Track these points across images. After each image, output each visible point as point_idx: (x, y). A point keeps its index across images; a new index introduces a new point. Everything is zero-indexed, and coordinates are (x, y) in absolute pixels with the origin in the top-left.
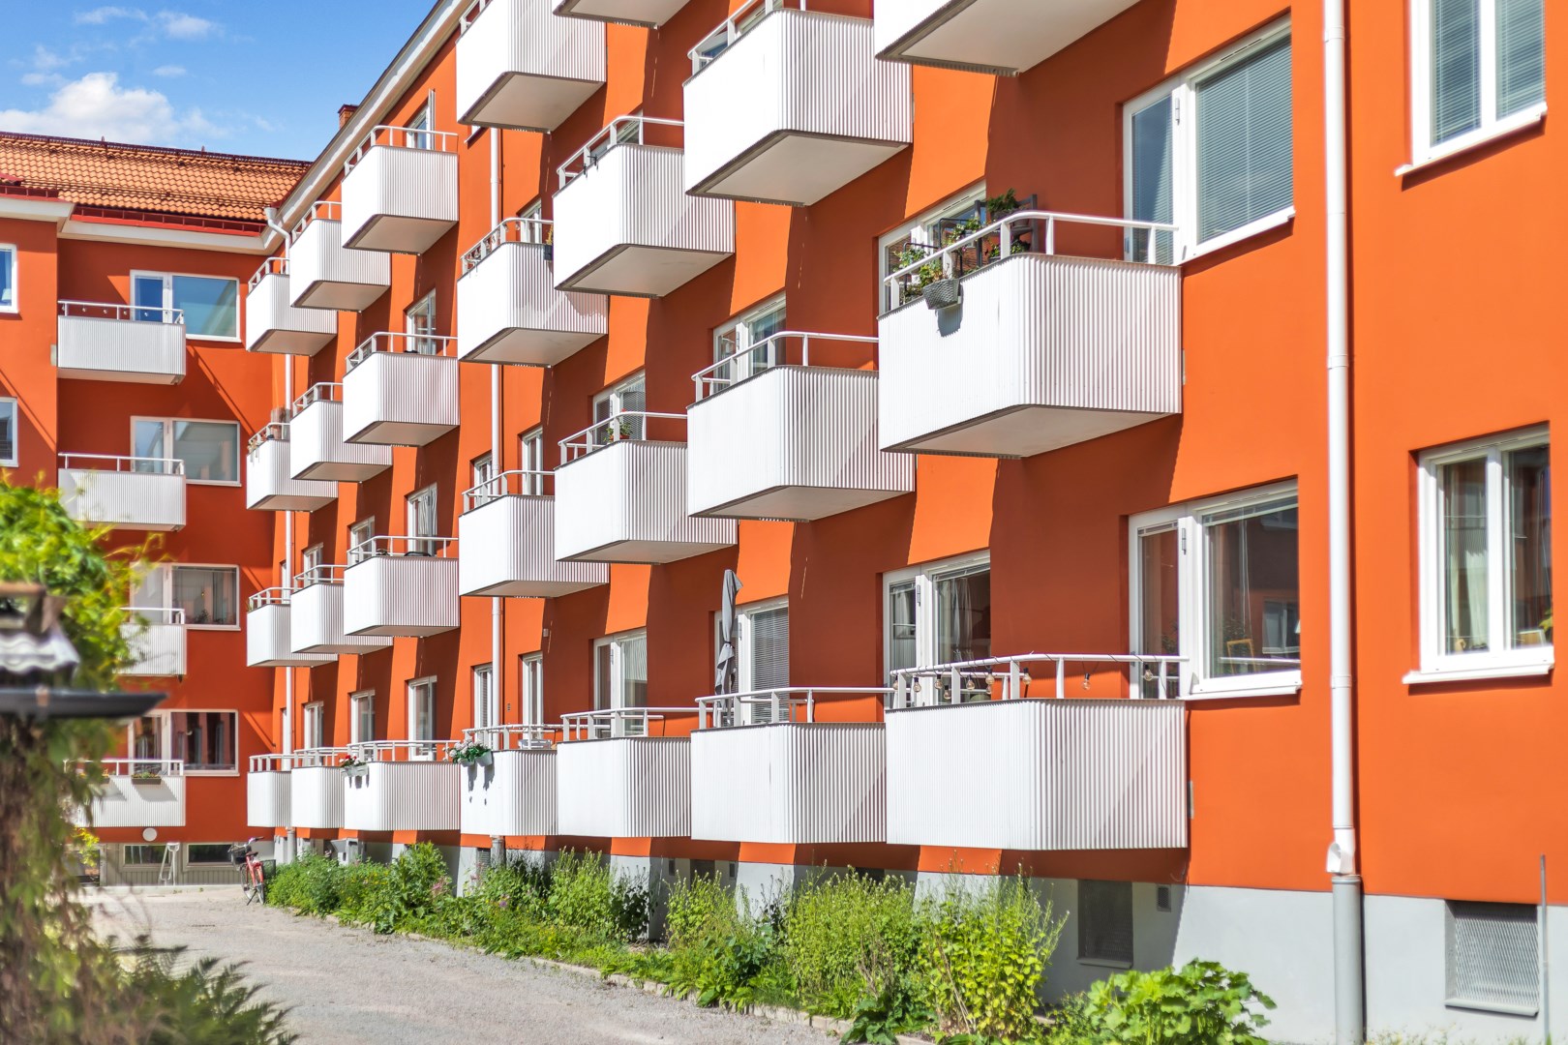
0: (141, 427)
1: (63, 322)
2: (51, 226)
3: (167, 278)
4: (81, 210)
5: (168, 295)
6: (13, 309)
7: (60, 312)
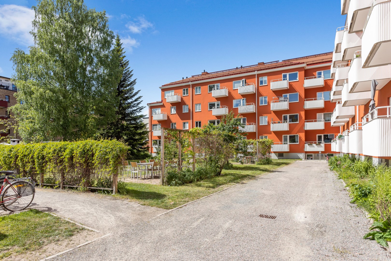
0: (318, 94)
1: (305, 81)
2: (303, 68)
3: (322, 71)
4: (308, 65)
5: (322, 74)
6: (298, 80)
7: (305, 79)
